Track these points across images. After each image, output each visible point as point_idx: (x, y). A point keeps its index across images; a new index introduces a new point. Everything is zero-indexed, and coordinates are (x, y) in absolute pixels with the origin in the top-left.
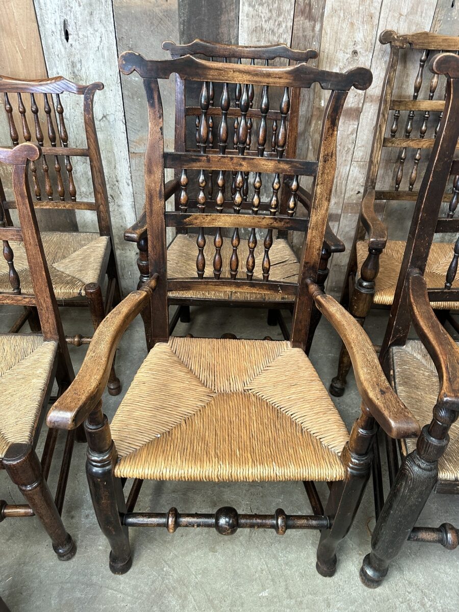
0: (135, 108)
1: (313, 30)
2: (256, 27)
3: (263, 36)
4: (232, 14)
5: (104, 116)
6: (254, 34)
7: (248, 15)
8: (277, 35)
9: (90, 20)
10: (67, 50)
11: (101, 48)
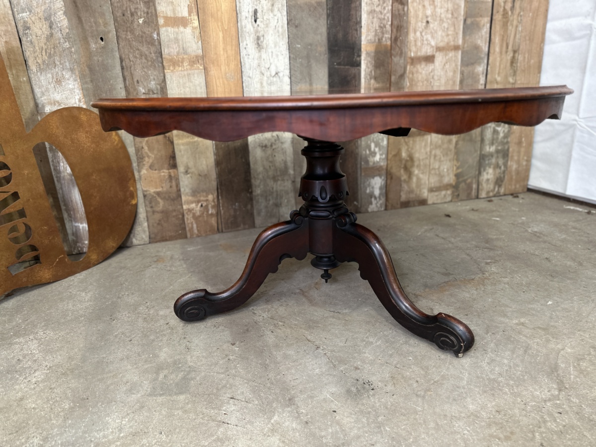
0: (298, 67)
1: (404, 10)
2: (371, 10)
3: (375, 15)
4: (358, 3)
5: (277, 74)
6: (371, 14)
7: (366, 3)
8: (383, 15)
9: (272, 9)
10: (255, 29)
11: (277, 26)
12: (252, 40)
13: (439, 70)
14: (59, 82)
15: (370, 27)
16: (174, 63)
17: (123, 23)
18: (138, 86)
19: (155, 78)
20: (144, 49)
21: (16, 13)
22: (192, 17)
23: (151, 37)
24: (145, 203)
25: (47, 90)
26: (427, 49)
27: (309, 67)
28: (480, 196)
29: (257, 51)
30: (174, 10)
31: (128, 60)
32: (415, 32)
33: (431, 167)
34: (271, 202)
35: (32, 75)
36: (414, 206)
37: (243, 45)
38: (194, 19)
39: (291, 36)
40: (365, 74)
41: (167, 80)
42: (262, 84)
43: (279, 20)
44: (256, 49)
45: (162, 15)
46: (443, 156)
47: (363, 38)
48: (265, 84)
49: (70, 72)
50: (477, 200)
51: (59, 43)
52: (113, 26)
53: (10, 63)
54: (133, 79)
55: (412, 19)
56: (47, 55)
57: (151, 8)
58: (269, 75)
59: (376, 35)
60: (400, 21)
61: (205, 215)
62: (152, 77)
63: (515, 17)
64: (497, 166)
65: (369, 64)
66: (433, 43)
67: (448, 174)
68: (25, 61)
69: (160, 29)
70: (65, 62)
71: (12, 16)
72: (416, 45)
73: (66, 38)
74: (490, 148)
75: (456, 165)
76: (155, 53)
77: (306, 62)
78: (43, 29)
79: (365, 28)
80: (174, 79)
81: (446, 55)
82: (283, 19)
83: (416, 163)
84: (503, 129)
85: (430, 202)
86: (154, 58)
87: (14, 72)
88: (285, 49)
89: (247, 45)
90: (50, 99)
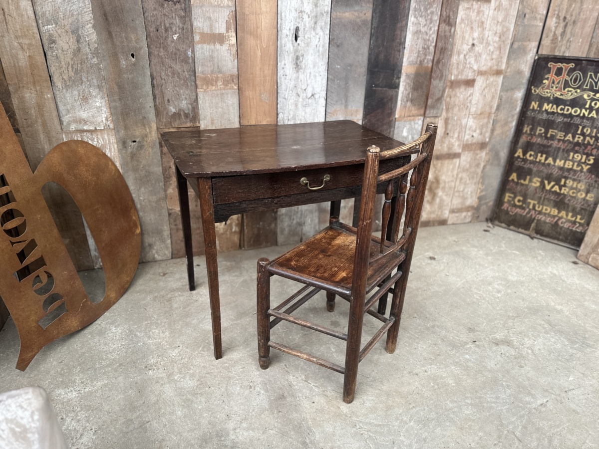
0: (335, 88)
1: (450, 32)
2: (417, 31)
3: (420, 36)
4: (404, 23)
5: (313, 95)
6: (416, 35)
7: (413, 23)
8: (428, 35)
9: (314, 27)
10: (295, 48)
11: (318, 46)
12: (290, 60)
13: (478, 94)
14: (85, 99)
15: (413, 48)
16: (208, 82)
17: (156, 38)
18: (169, 105)
19: (187, 97)
20: (177, 67)
21: (41, 25)
22: (230, 34)
23: (186, 54)
24: (169, 221)
25: (73, 107)
26: (469, 73)
27: (346, 89)
29: (295, 72)
30: (211, 26)
31: (159, 77)
32: (459, 53)
33: (456, 190)
34: (295, 222)
35: (58, 92)
36: (434, 225)
37: (281, 65)
38: (231, 36)
39: (331, 56)
40: (402, 97)
41: (199, 100)
42: (296, 105)
43: (321, 39)
44: (294, 69)
45: (198, 31)
46: (469, 179)
47: (405, 60)
48: (300, 105)
49: (98, 90)
51: (87, 59)
52: (145, 42)
53: (34, 79)
54: (163, 97)
55: (458, 41)
56: (74, 71)
57: (186, 23)
58: (305, 97)
59: (418, 56)
60: (445, 43)
61: (228, 233)
62: (183, 97)
63: (564, 42)
65: (407, 86)
66: (475, 68)
67: (472, 197)
68: (50, 76)
69: (195, 46)
70: (93, 79)
71: (36, 28)
72: (458, 68)
73: (94, 53)
75: (480, 189)
76: (188, 72)
77: (344, 83)
78: (69, 43)
79: (409, 50)
80: (207, 98)
81: (487, 79)
82: (324, 38)
83: (441, 185)
85: (450, 222)
86: (187, 76)
87: (38, 88)
88: (324, 70)
89: (285, 65)
90: (76, 117)
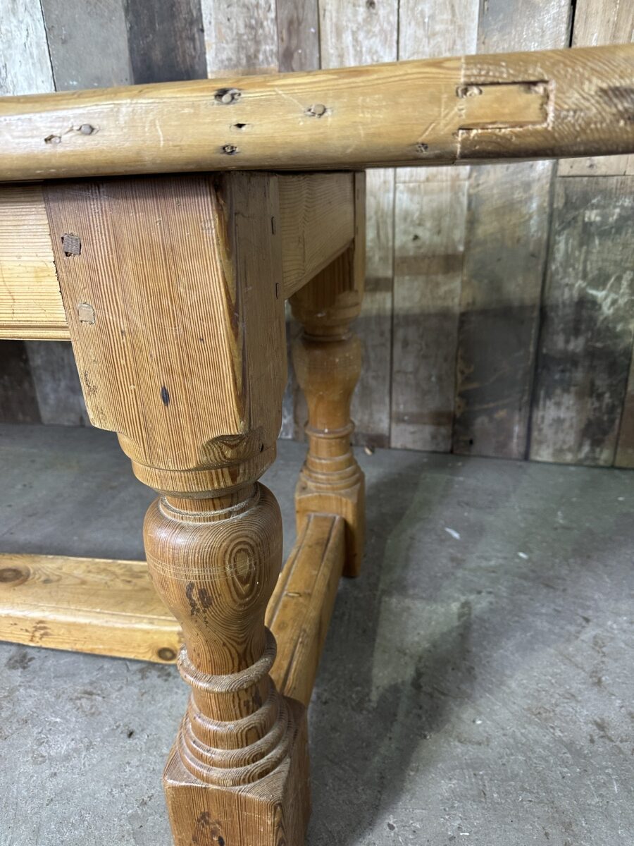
15: (223, 30)
28: (534, 457)
32: (339, 33)
33: (396, 367)
39: (55, 63)
43: (30, 31)
46: (428, 345)
47: (209, 57)
50: (523, 463)
59: (239, 49)
64: (591, 391)
67: (443, 390)
74: (567, 342)
75: (462, 372)
79: (213, 34)
82: (36, 28)
84: (613, 296)
85: (393, 445)
